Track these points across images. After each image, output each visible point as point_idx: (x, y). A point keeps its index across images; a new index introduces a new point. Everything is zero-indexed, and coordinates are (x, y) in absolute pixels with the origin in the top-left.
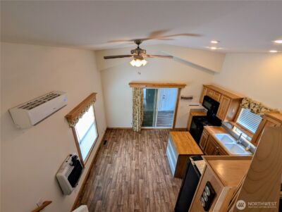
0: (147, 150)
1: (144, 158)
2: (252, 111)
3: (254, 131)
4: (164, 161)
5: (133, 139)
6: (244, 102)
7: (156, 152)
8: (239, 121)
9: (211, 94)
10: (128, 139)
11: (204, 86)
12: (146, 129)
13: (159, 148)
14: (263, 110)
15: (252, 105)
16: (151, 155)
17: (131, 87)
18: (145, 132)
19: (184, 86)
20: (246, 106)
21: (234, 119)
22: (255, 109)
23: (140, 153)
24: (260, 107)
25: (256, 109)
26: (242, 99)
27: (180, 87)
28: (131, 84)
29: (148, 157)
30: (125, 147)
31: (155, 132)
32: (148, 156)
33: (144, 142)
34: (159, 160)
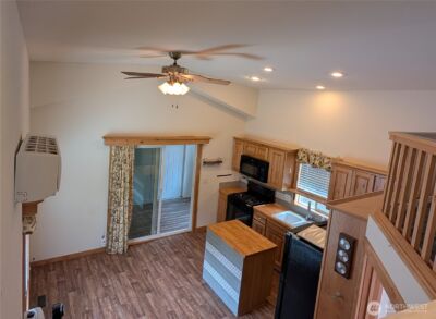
0: (161, 284)
1: (165, 303)
2: (314, 165)
3: (325, 196)
4: (205, 294)
5: (117, 272)
6: (301, 155)
7: (183, 283)
8: (300, 185)
9: (253, 152)
10: (104, 275)
11: (236, 139)
12: (139, 244)
13: (184, 274)
14: (326, 161)
15: (312, 157)
16: (175, 292)
17: (106, 144)
18: (140, 251)
19: (207, 140)
20: (305, 159)
21: (293, 185)
22: (317, 163)
23: (149, 295)
24: (322, 157)
25: (317, 161)
26: (297, 151)
27: (201, 142)
28: (108, 139)
29: (172, 299)
30: (106, 295)
31: (161, 245)
32: (171, 297)
33: (148, 271)
34: (196, 295)
